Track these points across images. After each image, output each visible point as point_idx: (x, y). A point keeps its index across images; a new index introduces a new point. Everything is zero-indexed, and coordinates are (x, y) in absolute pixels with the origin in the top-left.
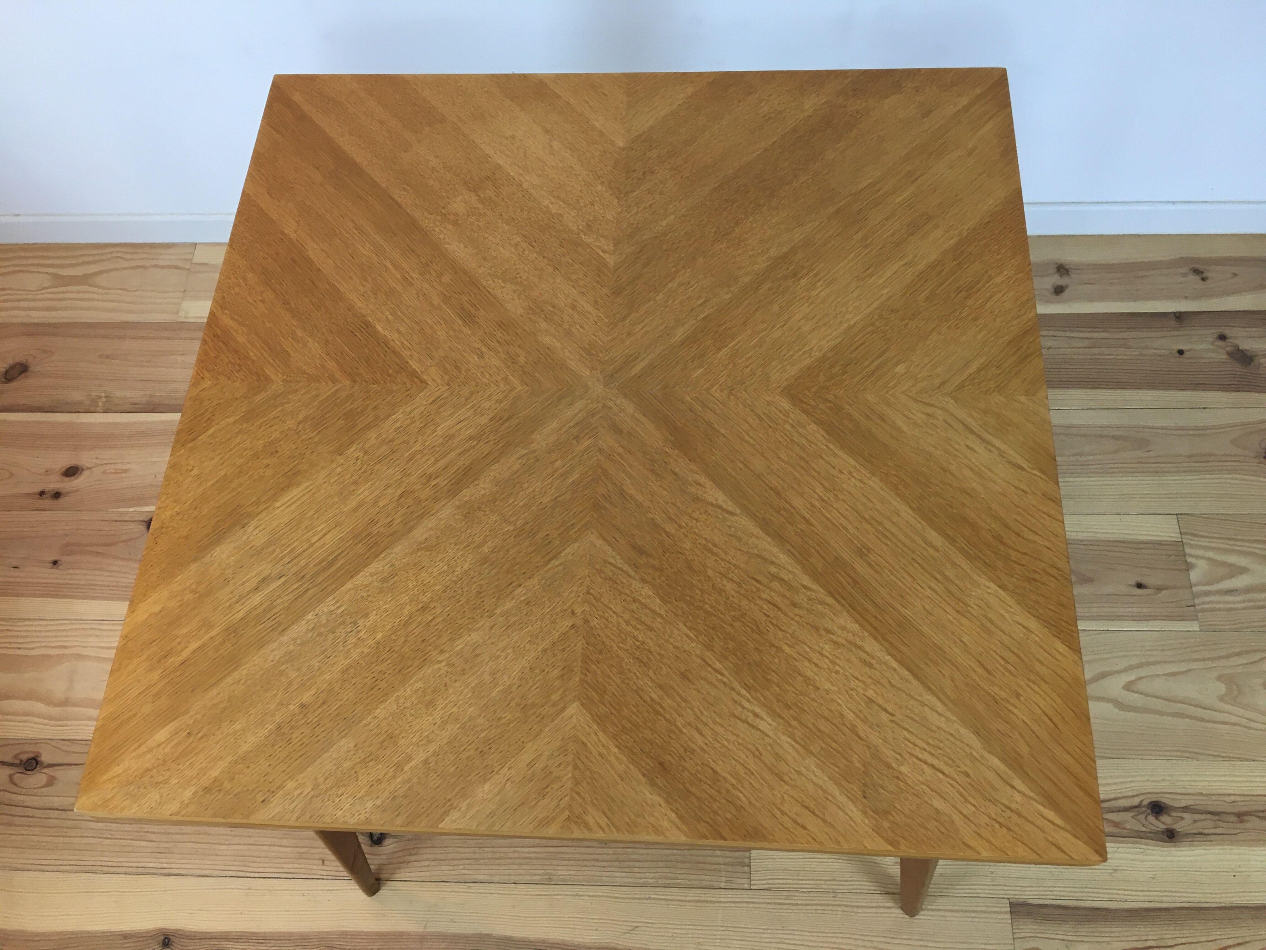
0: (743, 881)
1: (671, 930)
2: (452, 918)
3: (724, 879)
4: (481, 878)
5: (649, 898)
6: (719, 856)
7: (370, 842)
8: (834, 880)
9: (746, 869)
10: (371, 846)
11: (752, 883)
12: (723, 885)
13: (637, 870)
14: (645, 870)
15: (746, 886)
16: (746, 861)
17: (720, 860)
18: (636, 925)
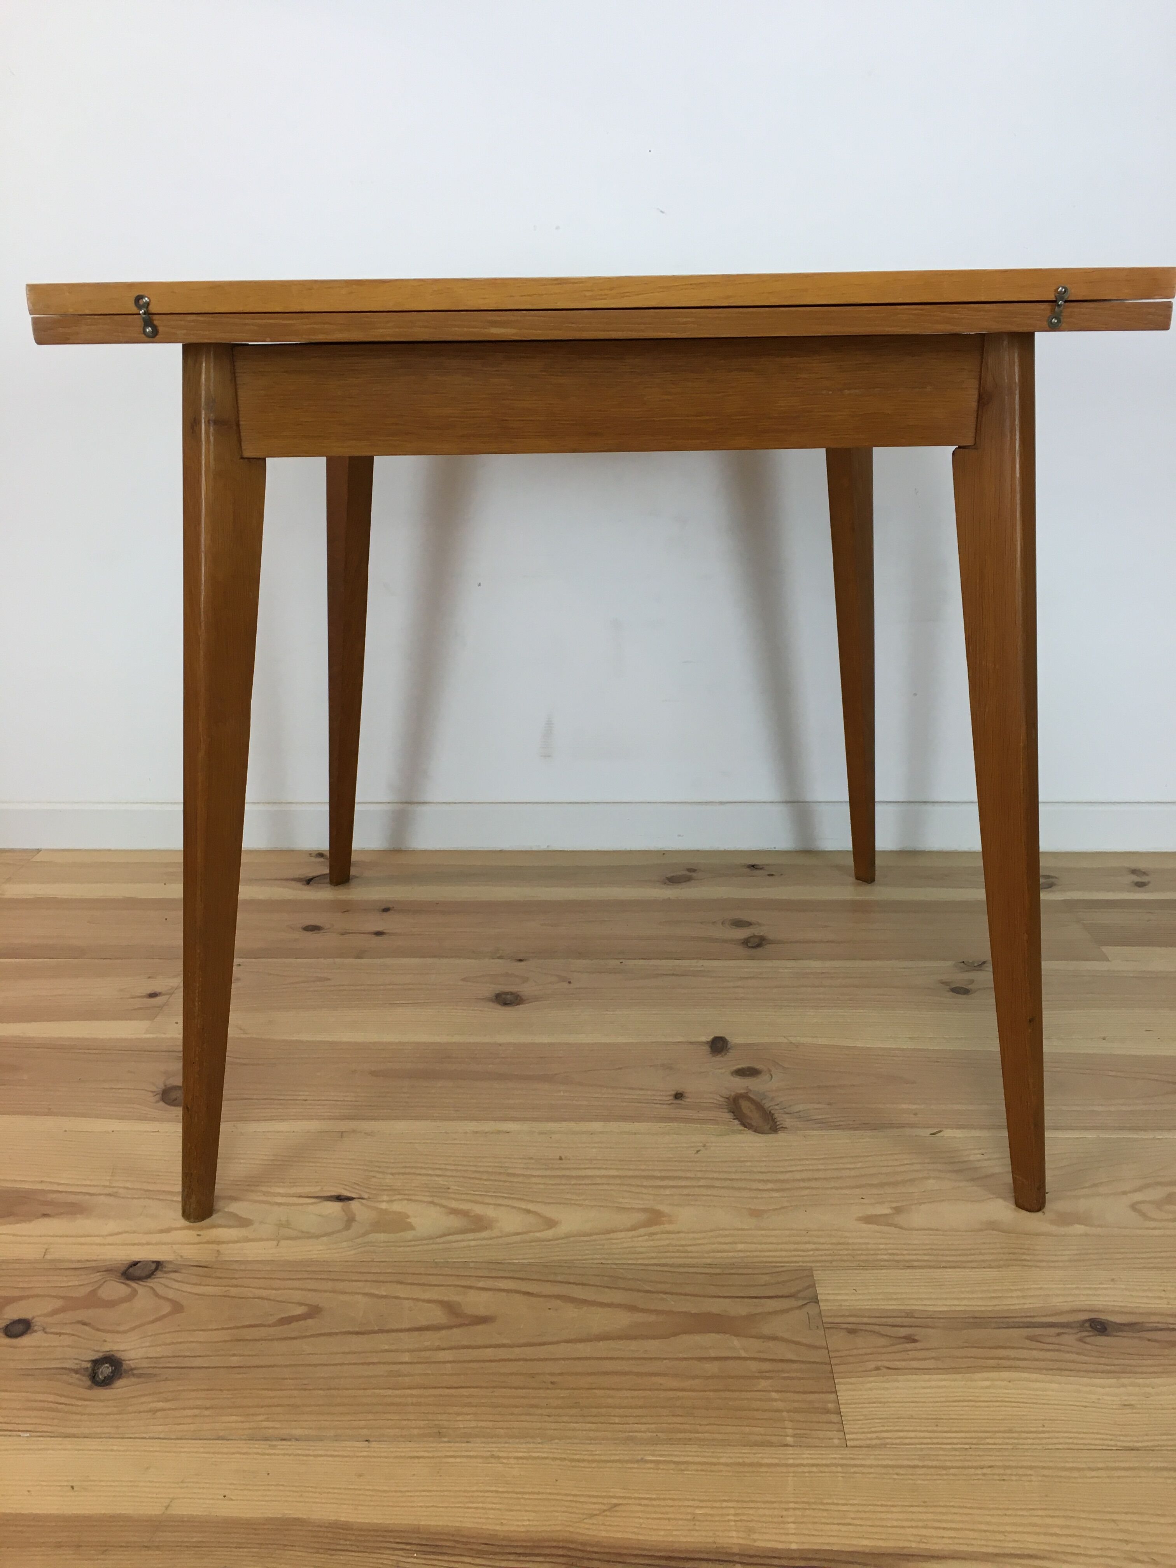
0: (829, 1434)
1: (689, 1510)
2: (226, 1493)
3: (790, 1432)
4: (298, 1432)
5: (642, 1461)
6: (776, 1400)
7: (89, 1383)
8: (1011, 1431)
9: (834, 1418)
10: (90, 1388)
11: (847, 1437)
12: (790, 1440)
13: (617, 1420)
14: (631, 1420)
15: (836, 1441)
16: (830, 1406)
17: (779, 1405)
18: (615, 1501)
